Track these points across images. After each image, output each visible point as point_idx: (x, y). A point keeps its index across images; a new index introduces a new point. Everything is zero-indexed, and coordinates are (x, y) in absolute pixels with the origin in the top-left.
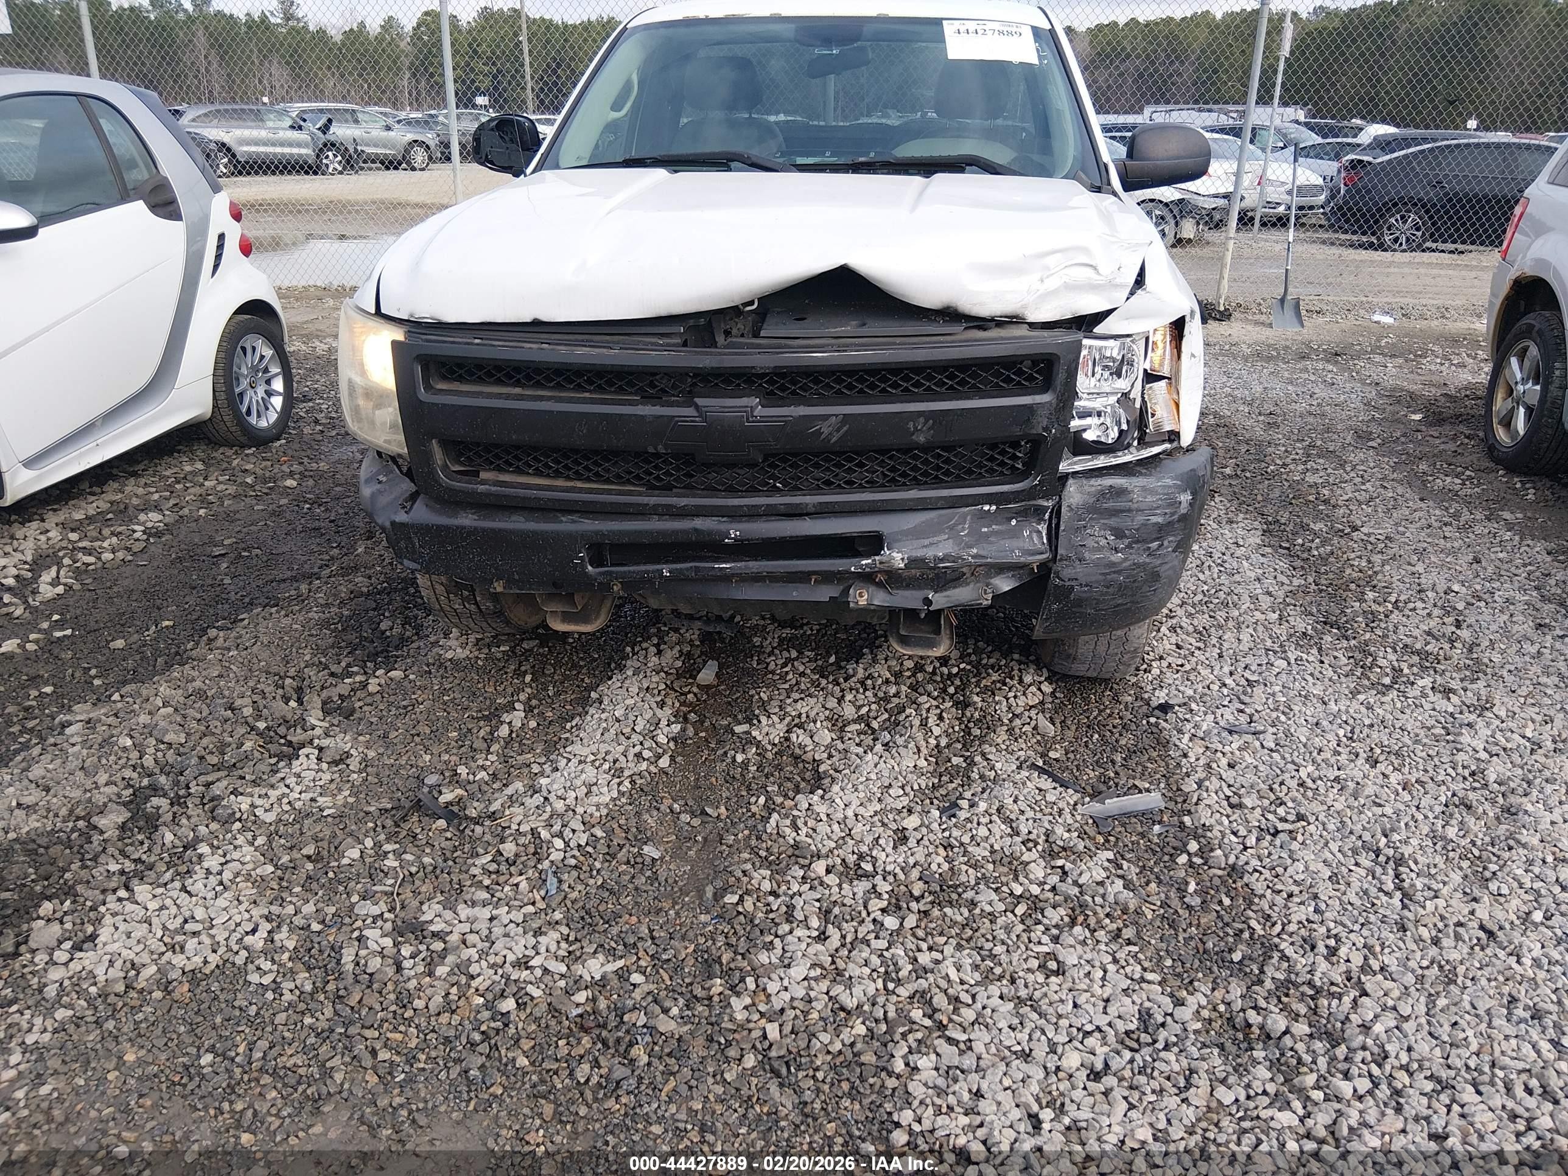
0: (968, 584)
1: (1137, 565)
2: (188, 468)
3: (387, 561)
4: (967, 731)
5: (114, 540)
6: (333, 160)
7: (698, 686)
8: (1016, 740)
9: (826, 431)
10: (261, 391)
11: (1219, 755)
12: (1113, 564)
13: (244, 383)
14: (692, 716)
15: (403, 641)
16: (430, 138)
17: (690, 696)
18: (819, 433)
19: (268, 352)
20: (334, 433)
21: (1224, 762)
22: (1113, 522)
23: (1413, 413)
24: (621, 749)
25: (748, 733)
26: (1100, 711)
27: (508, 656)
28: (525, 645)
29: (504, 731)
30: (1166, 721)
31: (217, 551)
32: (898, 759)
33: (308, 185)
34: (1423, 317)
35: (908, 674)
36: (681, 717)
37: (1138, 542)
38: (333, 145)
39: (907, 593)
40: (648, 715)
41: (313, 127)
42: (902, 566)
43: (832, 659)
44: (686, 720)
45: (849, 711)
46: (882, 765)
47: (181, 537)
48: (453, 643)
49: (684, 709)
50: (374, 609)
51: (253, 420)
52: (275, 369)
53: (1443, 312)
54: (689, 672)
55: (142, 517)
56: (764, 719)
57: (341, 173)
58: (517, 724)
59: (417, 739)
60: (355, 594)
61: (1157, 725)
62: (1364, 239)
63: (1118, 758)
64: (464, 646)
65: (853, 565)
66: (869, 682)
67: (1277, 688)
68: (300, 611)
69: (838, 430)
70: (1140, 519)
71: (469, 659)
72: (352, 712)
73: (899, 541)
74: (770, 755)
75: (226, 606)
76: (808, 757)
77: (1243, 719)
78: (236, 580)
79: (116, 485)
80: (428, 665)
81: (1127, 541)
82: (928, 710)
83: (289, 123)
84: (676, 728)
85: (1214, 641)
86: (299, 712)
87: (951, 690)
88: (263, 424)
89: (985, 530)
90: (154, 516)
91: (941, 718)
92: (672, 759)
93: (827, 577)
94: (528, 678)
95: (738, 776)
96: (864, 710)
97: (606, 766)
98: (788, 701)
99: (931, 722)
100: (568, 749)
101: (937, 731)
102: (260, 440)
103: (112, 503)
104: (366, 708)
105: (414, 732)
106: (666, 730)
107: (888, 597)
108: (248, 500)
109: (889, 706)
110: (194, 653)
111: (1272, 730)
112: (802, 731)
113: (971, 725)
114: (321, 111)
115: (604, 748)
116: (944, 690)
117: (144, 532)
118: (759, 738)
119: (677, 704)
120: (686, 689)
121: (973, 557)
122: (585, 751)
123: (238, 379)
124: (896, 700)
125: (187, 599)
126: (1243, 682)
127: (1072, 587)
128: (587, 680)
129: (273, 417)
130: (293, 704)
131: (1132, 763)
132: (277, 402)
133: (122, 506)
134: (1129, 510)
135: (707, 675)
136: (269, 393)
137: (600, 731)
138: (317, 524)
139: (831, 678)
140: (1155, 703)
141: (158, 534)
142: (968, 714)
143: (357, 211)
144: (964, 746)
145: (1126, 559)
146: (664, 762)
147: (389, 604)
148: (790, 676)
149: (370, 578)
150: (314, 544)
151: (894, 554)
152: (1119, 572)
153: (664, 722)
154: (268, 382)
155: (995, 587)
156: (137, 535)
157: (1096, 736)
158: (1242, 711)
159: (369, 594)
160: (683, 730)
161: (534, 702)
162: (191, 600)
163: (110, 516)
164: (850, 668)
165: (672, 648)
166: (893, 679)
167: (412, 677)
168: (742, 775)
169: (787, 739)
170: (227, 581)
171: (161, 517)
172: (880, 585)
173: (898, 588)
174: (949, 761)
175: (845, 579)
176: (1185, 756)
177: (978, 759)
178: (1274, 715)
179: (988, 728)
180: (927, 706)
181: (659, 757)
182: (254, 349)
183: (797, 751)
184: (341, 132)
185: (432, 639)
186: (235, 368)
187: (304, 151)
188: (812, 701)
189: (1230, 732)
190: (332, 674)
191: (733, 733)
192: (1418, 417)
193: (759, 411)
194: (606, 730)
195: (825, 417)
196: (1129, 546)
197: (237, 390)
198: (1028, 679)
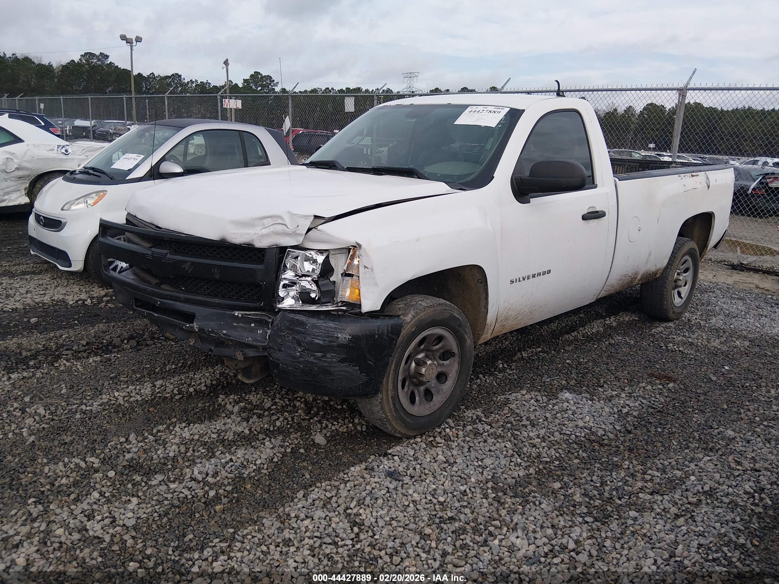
0: (230, 348)
1: (309, 362)
4: (290, 429)
9: (187, 268)
11: (361, 480)
12: (294, 357)
18: (184, 268)
21: (356, 483)
22: (297, 337)
37: (307, 350)
42: (197, 330)
65: (185, 326)
69: (190, 268)
70: (309, 339)
73: (199, 319)
77: (408, 472)
81: (302, 348)
89: (235, 324)
91: (291, 420)
113: (296, 427)
121: (224, 335)
127: (278, 363)
134: (304, 334)
144: (278, 433)
145: (301, 357)
151: (195, 325)
152: (299, 363)
155: (245, 353)
158: (414, 469)
189: (387, 474)
193: (169, 256)
195: (186, 262)
196: (303, 351)
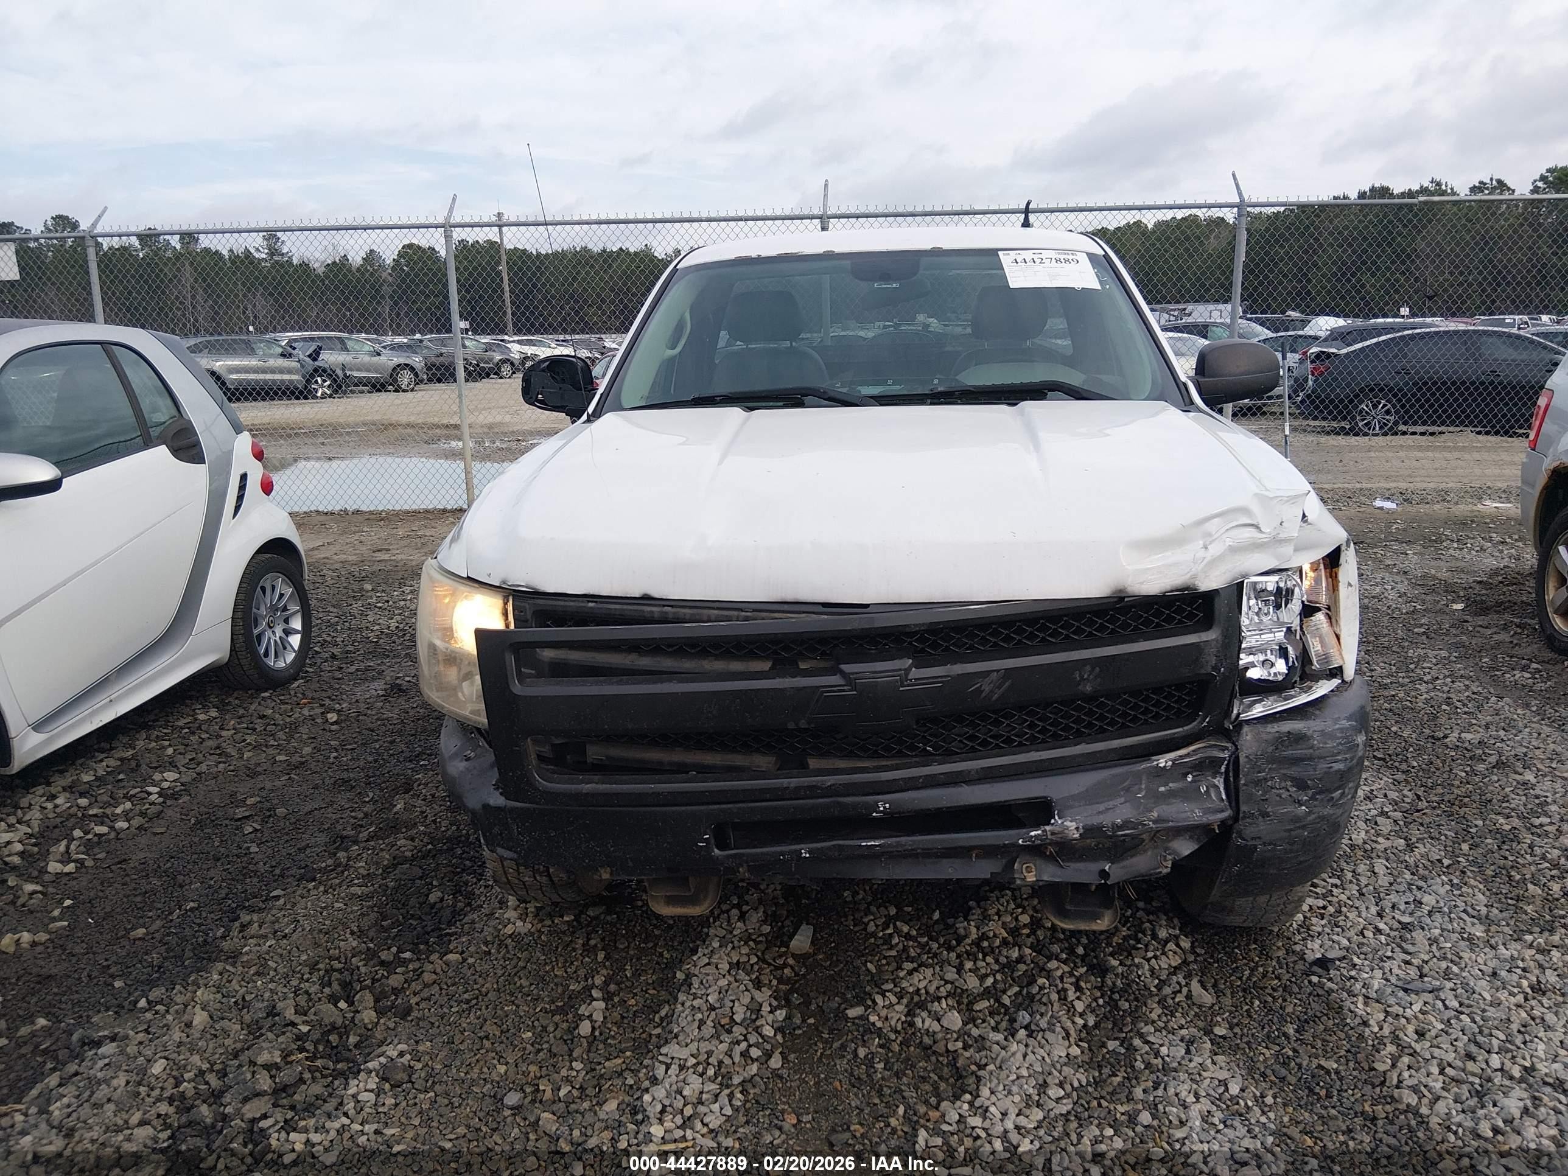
0: (1145, 851)
1: (1322, 818)
2: (202, 717)
3: (430, 818)
4: (1114, 1005)
5: (128, 805)
6: (322, 386)
7: (794, 956)
8: (1173, 1015)
9: (987, 688)
10: (279, 631)
11: (1403, 1021)
12: (1296, 819)
13: (264, 624)
14: (795, 998)
15: (457, 914)
16: (417, 361)
17: (787, 971)
18: (979, 691)
19: (289, 591)
20: (353, 669)
21: (1410, 1029)
22: (1293, 771)
23: (1453, 601)
24: (724, 1047)
25: (864, 1018)
26: (1252, 970)
27: (574, 928)
28: (591, 913)
29: (585, 1028)
30: (1330, 980)
31: (240, 812)
32: (1047, 1047)
33: (298, 409)
34: (1424, 501)
35: (1026, 931)
36: (782, 999)
37: (1321, 792)
38: (324, 371)
39: (1080, 865)
40: (746, 1000)
41: (302, 352)
42: (1077, 836)
43: (936, 916)
44: (788, 1002)
45: (972, 983)
46: (1030, 1057)
47: (200, 798)
48: (511, 914)
49: (783, 987)
50: (421, 878)
51: (271, 662)
52: (294, 608)
53: (1443, 495)
54: (781, 938)
55: (157, 777)
56: (879, 999)
57: (331, 396)
58: (598, 1017)
59: (486, 1042)
60: (397, 861)
61: (1321, 985)
62: (1334, 424)
63: (1290, 1030)
64: (523, 917)
65: (1022, 837)
66: (985, 944)
67: (1437, 932)
68: (340, 885)
69: (999, 688)
70: (1322, 766)
71: (532, 934)
72: (408, 1011)
73: (1072, 807)
74: (896, 1047)
75: (255, 880)
76: (940, 1048)
77: (1413, 972)
78: (264, 848)
79: (125, 740)
80: (486, 943)
81: (1310, 792)
82: (1061, 978)
83: (280, 350)
84: (781, 1014)
85: (1349, 875)
86: (349, 1015)
87: (1080, 951)
88: (281, 664)
89: (1162, 789)
90: (171, 775)
91: (1078, 988)
92: (785, 1058)
93: (989, 852)
94: (601, 956)
95: (864, 1077)
96: (990, 981)
97: (711, 1072)
98: (902, 974)
99: (1071, 995)
100: (664, 1050)
101: (1080, 1006)
102: (277, 682)
103: (122, 760)
104: (423, 1005)
105: (482, 1034)
106: (770, 1018)
107: (1059, 871)
108: (270, 751)
109: (1016, 974)
110: (226, 945)
111: (1449, 985)
112: (924, 1014)
113: (1116, 996)
114: (312, 339)
115: (705, 1047)
116: (1071, 951)
117: (160, 794)
118: (879, 1024)
119: (775, 982)
120: (780, 962)
121: (1155, 822)
122: (684, 1053)
123: (256, 620)
124: (1022, 967)
125: (212, 873)
126: (1396, 925)
127: (1255, 847)
128: (666, 955)
129: (290, 657)
130: (342, 1005)
131: (1308, 1036)
132: (295, 640)
133: (133, 764)
134: (1311, 759)
135: (801, 941)
136: (288, 632)
137: (696, 1024)
138: (345, 775)
139: (942, 940)
140: (1310, 957)
141: (175, 796)
142: (1109, 983)
143: (348, 433)
144: (1115, 1024)
145: (1310, 813)
146: (776, 1062)
147: (436, 870)
148: (895, 940)
149: (412, 839)
150: (342, 799)
151: (1067, 823)
152: (1304, 827)
153: (766, 1008)
154: (286, 621)
155: (1174, 852)
156: (153, 797)
157: (1257, 1003)
158: (1407, 963)
159: (414, 858)
160: (788, 1017)
161: (612, 987)
162: (216, 873)
163: (121, 776)
164: (961, 925)
165: (756, 909)
166: (1010, 939)
167: (471, 960)
168: (869, 1075)
169: (912, 1024)
170: (254, 849)
171: (177, 776)
172: (1051, 858)
173: (1070, 860)
174: (1104, 1045)
175: (1011, 853)
176: (1365, 1024)
177: (1137, 1042)
178: (1444, 964)
179: (1136, 999)
180: (1059, 973)
181: (768, 1055)
182: (273, 587)
183: (927, 1040)
184: (330, 358)
185: (486, 910)
186: (254, 610)
187: (295, 377)
188: (929, 972)
189: (1406, 990)
190: (382, 963)
191: (847, 1019)
192: (1459, 606)
193: (915, 673)
194: (702, 1023)
195: (985, 674)
197: (256, 632)
198: (1163, 934)
